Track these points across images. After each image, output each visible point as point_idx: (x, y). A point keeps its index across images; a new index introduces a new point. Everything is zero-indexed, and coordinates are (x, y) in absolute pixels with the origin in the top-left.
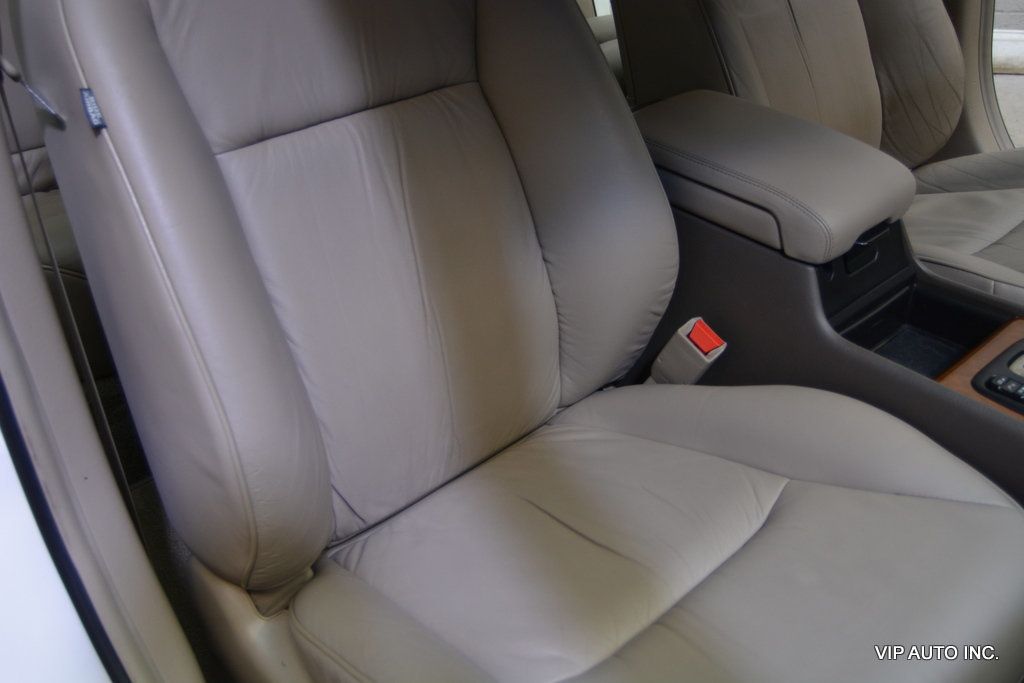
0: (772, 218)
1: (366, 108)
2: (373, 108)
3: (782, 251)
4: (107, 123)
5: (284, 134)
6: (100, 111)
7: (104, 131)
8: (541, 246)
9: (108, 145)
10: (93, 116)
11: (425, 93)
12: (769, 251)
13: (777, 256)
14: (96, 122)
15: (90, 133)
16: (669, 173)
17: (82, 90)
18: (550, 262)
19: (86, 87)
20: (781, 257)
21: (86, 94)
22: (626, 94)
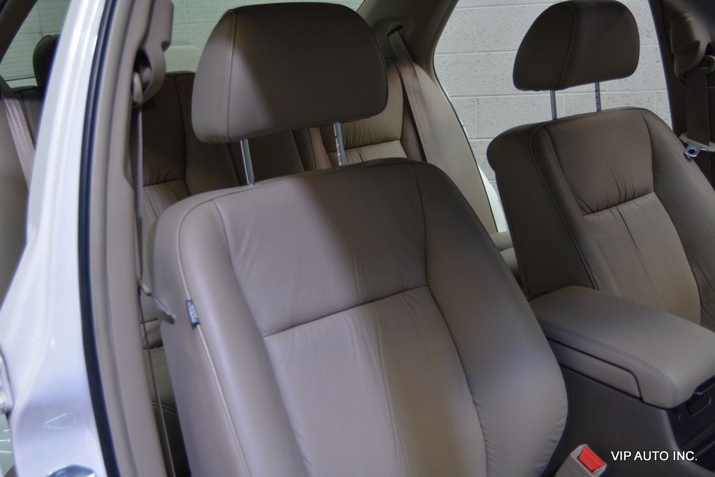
0: (632, 376)
1: (357, 305)
2: (361, 305)
3: (641, 399)
4: (200, 320)
5: (305, 323)
6: (197, 314)
7: (198, 326)
8: (472, 393)
9: (199, 335)
10: (192, 317)
11: (394, 294)
12: (631, 399)
13: (637, 402)
14: (194, 321)
15: (189, 327)
16: (556, 343)
17: (187, 301)
18: (479, 405)
19: (189, 299)
20: (640, 403)
21: (189, 304)
22: (522, 287)
